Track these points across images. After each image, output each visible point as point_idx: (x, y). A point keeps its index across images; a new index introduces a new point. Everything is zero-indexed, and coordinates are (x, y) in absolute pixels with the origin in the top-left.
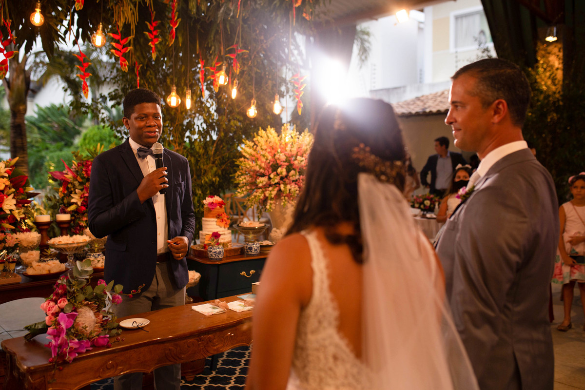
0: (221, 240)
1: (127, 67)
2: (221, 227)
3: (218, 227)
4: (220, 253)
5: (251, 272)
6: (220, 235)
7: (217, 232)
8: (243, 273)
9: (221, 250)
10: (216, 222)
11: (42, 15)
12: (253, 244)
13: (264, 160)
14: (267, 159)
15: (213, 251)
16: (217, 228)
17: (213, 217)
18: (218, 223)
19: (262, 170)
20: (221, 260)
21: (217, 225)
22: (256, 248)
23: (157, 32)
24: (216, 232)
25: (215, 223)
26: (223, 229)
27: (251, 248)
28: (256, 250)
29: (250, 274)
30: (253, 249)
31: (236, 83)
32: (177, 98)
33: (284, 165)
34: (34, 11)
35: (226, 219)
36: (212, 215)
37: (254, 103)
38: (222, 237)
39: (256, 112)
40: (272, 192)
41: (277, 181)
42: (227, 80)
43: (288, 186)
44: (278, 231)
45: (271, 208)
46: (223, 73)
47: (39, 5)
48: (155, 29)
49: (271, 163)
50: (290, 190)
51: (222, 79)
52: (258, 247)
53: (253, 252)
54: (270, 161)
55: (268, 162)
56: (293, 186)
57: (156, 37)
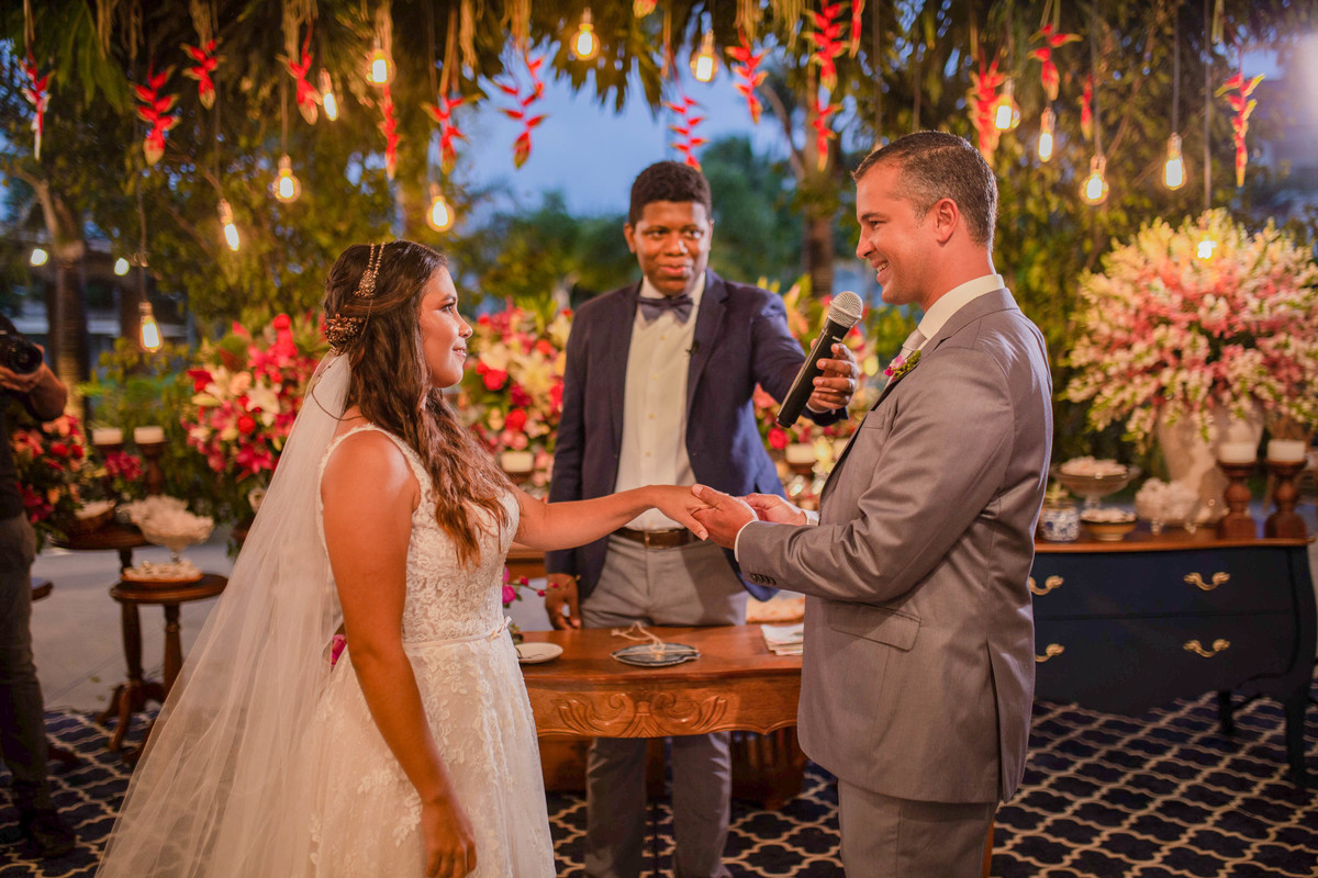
5: (1049, 583)
11: (595, 36)
12: (1059, 515)
13: (1118, 307)
14: (1127, 305)
19: (1119, 335)
22: (1062, 526)
23: (838, 30)
27: (1050, 525)
28: (1063, 531)
30: (1056, 529)
31: (1048, 122)
34: (577, 30)
37: (1099, 166)
39: (1107, 188)
40: (1139, 390)
41: (1150, 361)
42: (1018, 115)
43: (1183, 375)
44: (1161, 488)
45: (1139, 429)
46: (1006, 98)
47: (587, 16)
48: (834, 22)
49: (1143, 316)
50: (1184, 384)
51: (1004, 116)
52: (1070, 524)
53: (1056, 534)
54: (1138, 311)
55: (1132, 312)
56: (1195, 375)
57: (835, 41)
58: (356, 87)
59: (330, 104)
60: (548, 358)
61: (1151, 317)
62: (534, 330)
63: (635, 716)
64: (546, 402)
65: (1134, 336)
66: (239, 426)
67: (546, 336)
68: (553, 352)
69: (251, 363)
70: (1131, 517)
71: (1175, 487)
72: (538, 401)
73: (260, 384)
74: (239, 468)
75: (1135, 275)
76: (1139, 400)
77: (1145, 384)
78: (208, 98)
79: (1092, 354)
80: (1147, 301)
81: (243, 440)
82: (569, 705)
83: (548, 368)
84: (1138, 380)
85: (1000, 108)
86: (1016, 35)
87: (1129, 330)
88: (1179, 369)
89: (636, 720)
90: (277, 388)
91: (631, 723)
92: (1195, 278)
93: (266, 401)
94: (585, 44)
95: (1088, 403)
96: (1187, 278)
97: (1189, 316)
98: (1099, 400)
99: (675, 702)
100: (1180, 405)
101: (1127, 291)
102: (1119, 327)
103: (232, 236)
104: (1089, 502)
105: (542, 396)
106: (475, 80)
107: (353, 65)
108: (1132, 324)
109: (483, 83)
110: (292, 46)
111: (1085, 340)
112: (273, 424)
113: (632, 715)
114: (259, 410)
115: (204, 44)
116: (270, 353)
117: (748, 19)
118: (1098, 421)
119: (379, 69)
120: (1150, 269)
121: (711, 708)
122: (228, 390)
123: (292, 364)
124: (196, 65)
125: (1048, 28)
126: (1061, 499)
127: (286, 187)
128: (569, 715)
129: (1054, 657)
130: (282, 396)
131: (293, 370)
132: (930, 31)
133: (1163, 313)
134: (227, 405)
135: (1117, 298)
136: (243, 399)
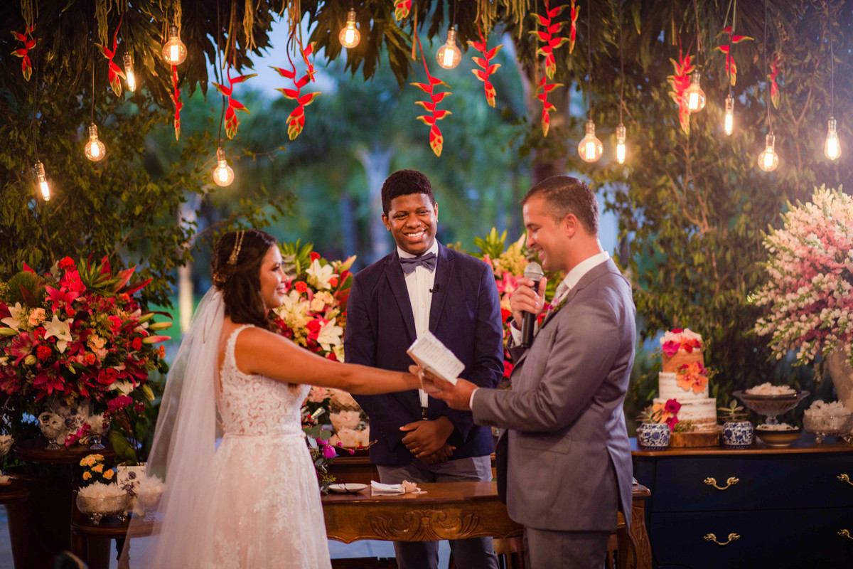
0: (682, 416)
1: (493, 99)
2: (688, 391)
3: (680, 389)
4: (656, 436)
5: (728, 482)
6: (679, 406)
7: (675, 400)
8: (711, 480)
9: (660, 431)
10: (676, 379)
11: (357, 29)
12: (734, 426)
13: (786, 257)
14: (793, 255)
15: (645, 431)
16: (679, 392)
17: (673, 371)
18: (680, 382)
19: (788, 279)
20: (657, 449)
21: (678, 386)
22: (738, 434)
23: (559, 27)
24: (673, 399)
25: (674, 382)
26: (690, 394)
27: (729, 433)
28: (740, 437)
29: (727, 485)
30: (734, 436)
31: (730, 104)
32: (597, 145)
33: (834, 269)
35: (697, 375)
36: (671, 367)
37: (770, 141)
38: (682, 409)
39: (778, 159)
40: (802, 325)
41: (811, 301)
42: (703, 99)
43: (837, 313)
44: (824, 406)
45: (805, 357)
46: (695, 87)
47: (352, 14)
48: (556, 20)
49: (807, 264)
50: (836, 319)
51: (694, 100)
52: (745, 432)
53: (734, 441)
54: (802, 260)
55: (797, 260)
56: (845, 312)
57: (555, 37)
58: (148, 62)
59: (131, 79)
60: (305, 296)
61: (812, 265)
62: (293, 271)
63: (420, 527)
64: (305, 336)
65: (801, 280)
66: (34, 352)
67: (304, 277)
68: (309, 291)
69: (47, 299)
70: (796, 428)
71: (834, 405)
72: (297, 335)
73: (55, 317)
74: (33, 390)
75: (802, 230)
76: (803, 333)
77: (810, 321)
78: (28, 74)
79: (771, 295)
80: (810, 252)
81: (39, 365)
82: (377, 520)
83: (305, 305)
84: (803, 317)
85: (692, 95)
86: (707, 26)
87: (798, 276)
88: (834, 308)
89: (421, 530)
90: (71, 321)
91: (418, 531)
92: (844, 234)
93: (60, 332)
94: (350, 36)
95: (768, 337)
96: (837, 234)
97: (841, 265)
98: (776, 333)
99: (446, 518)
100: (834, 337)
101: (794, 244)
102: (789, 273)
103: (45, 190)
104: (768, 420)
105: (300, 329)
106: (243, 51)
107: (147, 45)
108: (799, 270)
109: (250, 54)
110: (103, 32)
111: (771, 285)
112: (66, 351)
113: (418, 526)
114: (54, 339)
115: (28, 29)
116: (63, 289)
117: (486, 18)
118: (777, 352)
119: (175, 52)
120: (813, 226)
121: (470, 521)
122: (26, 321)
123: (84, 299)
124: (21, 47)
125: (729, 28)
126: (735, 412)
127: (95, 150)
128: (377, 526)
129: (734, 541)
130: (73, 328)
131: (83, 305)
132: (637, 22)
133: (822, 261)
134: (24, 335)
135: (785, 250)
136: (40, 329)
